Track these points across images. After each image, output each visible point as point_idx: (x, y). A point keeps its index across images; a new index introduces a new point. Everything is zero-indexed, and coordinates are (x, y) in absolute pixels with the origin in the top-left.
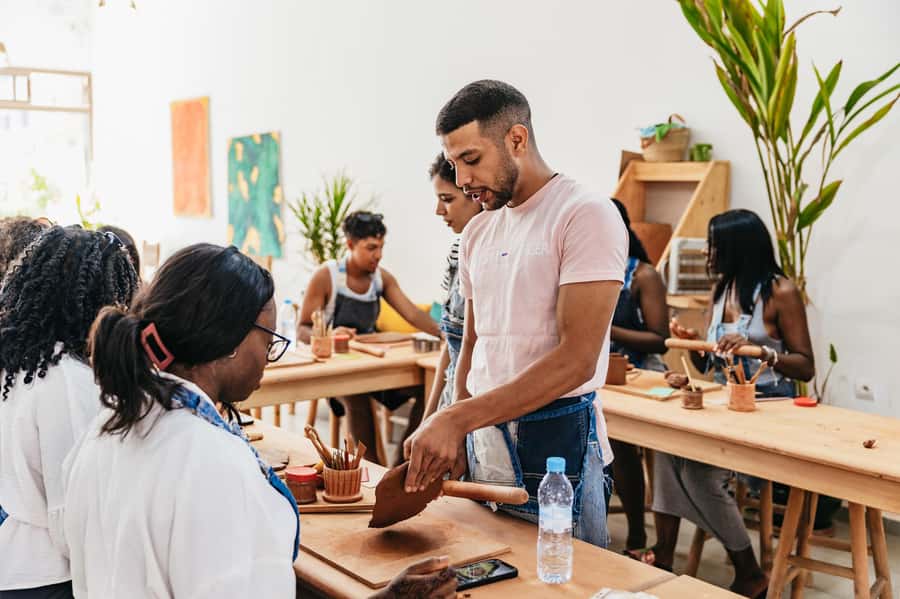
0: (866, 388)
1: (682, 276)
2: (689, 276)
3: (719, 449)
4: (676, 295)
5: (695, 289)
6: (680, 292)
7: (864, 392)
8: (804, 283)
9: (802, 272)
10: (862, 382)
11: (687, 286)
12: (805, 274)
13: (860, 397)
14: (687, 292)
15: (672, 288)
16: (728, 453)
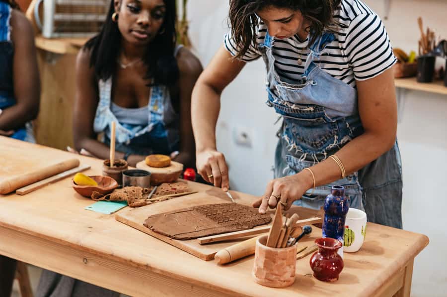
0: (245, 136)
1: (59, 17)
2: (67, 17)
3: (81, 261)
4: (52, 39)
5: (72, 31)
6: (56, 35)
7: (242, 139)
8: (187, 28)
9: (185, 16)
10: (241, 128)
11: (65, 28)
12: (189, 18)
13: (239, 144)
14: (63, 35)
15: (48, 29)
16: (91, 264)
